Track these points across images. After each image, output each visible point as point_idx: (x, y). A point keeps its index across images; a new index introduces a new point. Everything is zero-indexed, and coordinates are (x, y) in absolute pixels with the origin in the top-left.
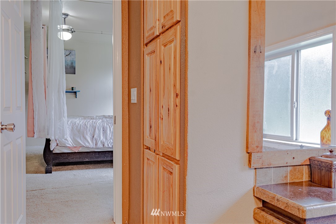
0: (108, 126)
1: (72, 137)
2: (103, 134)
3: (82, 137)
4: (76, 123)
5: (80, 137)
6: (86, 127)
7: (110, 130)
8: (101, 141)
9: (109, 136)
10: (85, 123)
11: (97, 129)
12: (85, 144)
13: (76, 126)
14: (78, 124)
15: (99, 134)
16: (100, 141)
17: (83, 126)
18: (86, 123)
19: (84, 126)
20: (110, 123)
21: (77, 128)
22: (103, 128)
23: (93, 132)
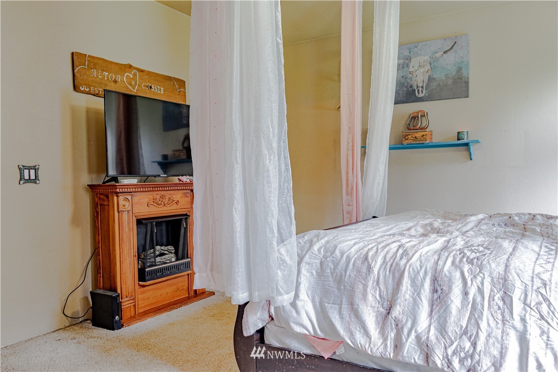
0: (458, 275)
1: (317, 300)
2: (432, 305)
3: (345, 306)
4: (336, 247)
5: (341, 304)
6: (364, 270)
7: (466, 294)
8: (418, 338)
9: (459, 320)
10: (367, 253)
11: (406, 282)
12: (352, 335)
13: (333, 262)
14: (342, 254)
15: (415, 304)
16: (413, 334)
17: (354, 265)
18: (371, 254)
19: (359, 263)
20: (470, 262)
21: (335, 268)
22: (435, 280)
23: (390, 291)
